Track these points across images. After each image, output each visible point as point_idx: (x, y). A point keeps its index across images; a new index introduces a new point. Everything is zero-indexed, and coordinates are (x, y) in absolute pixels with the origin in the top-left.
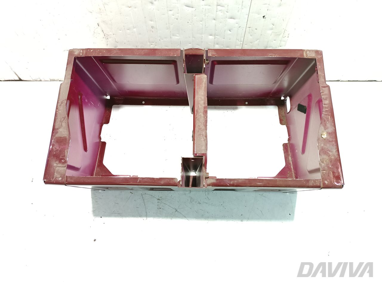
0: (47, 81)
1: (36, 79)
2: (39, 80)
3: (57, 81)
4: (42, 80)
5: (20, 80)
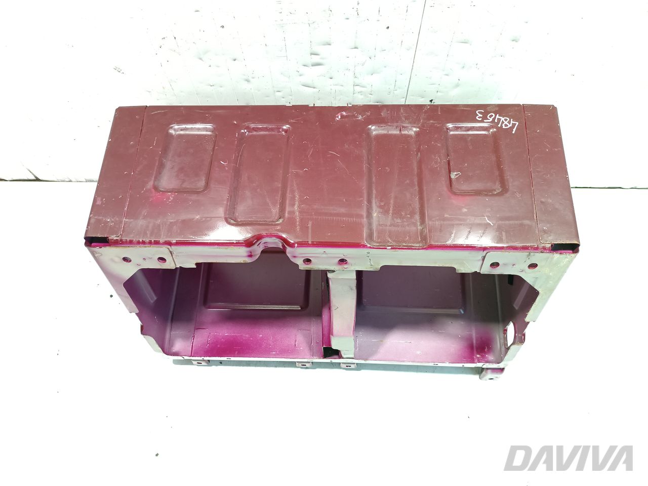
0: (80, 182)
1: (62, 179)
2: (67, 180)
5: (37, 179)
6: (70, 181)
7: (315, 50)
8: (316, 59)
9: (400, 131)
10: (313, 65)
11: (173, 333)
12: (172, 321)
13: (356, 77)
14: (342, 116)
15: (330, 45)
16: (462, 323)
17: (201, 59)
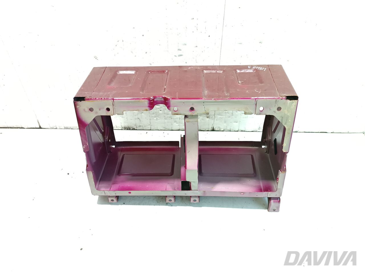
0: (61, 129)
1: (53, 127)
5: (40, 128)
6: (56, 128)
7: (180, 48)
8: (180, 53)
9: (216, 72)
10: (179, 56)
11: (100, 185)
12: (100, 181)
13: (197, 62)
14: (191, 68)
15: (186, 45)
16: (255, 180)
17: (132, 52)
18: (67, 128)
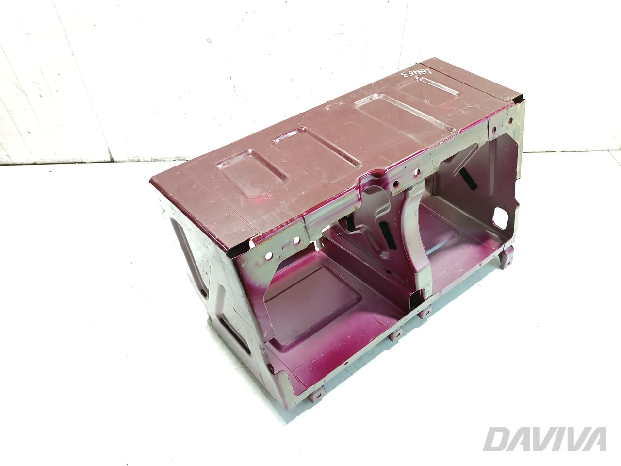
1: (133, 159)
2: (136, 160)
3: (160, 161)
4: (141, 159)
5: (112, 161)
6: (139, 161)
14: (329, 108)
18: (156, 160)
